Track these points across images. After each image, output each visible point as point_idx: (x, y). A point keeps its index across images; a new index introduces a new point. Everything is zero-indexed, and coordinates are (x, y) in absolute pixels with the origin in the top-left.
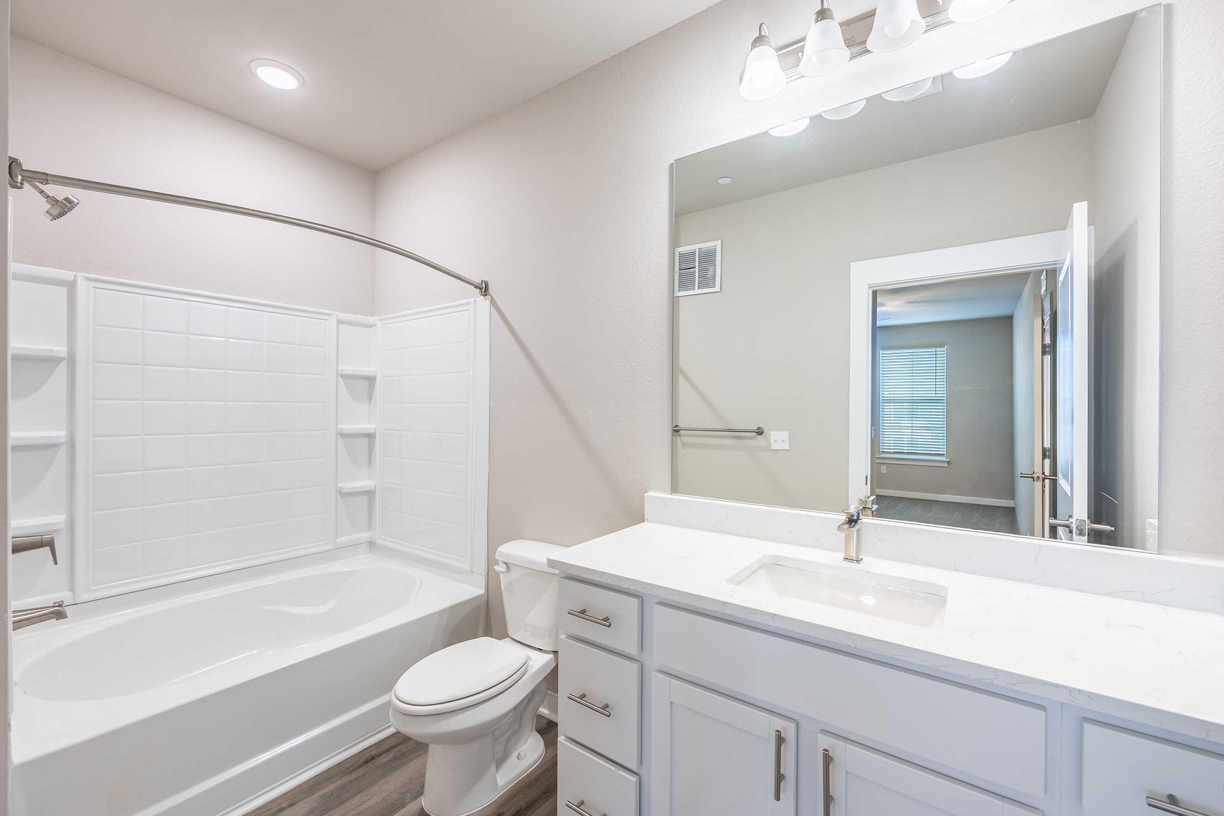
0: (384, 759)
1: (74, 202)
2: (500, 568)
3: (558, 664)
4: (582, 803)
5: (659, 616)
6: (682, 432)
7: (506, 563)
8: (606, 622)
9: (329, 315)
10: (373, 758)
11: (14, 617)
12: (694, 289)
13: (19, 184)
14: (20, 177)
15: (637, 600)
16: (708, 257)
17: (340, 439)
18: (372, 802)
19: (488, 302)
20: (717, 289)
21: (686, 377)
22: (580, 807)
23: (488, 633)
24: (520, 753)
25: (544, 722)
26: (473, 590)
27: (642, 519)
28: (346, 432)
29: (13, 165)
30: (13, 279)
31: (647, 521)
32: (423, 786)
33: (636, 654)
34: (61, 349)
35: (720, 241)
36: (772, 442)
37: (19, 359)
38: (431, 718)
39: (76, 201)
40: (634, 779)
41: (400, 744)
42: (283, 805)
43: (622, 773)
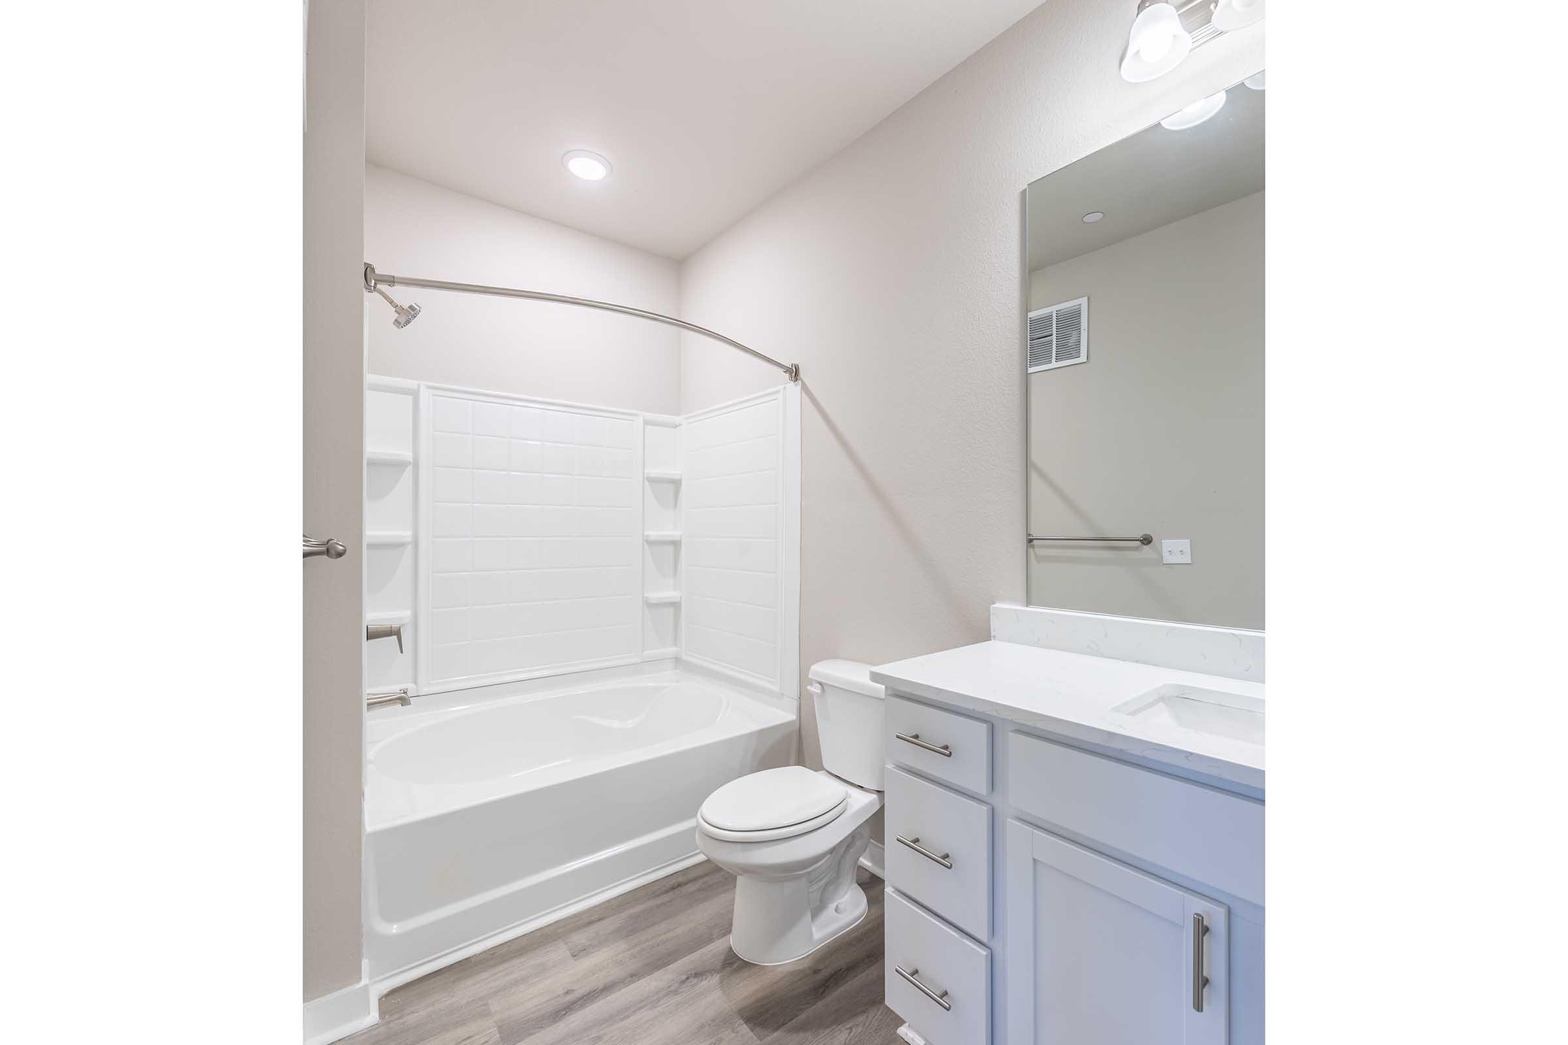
0: (691, 888)
1: (416, 309)
2: (815, 689)
3: (884, 805)
4: (916, 972)
5: (1015, 745)
6: (1035, 542)
7: (820, 684)
8: (946, 751)
9: (636, 415)
10: (679, 885)
11: (368, 699)
12: (1050, 362)
13: (373, 288)
14: (373, 282)
15: (985, 725)
16: (1070, 321)
17: (646, 546)
18: (679, 931)
19: (799, 388)
20: (1083, 358)
21: (1043, 476)
22: (914, 976)
23: (800, 762)
24: (839, 906)
25: (866, 876)
26: (784, 715)
27: (988, 637)
28: (652, 538)
29: (368, 270)
30: (369, 389)
31: (995, 639)
32: (731, 925)
33: (985, 794)
34: (408, 455)
35: (1086, 298)
36: (1165, 554)
37: (372, 463)
38: (739, 846)
39: (418, 308)
40: (985, 953)
41: (706, 875)
42: (593, 918)
43: (968, 942)
